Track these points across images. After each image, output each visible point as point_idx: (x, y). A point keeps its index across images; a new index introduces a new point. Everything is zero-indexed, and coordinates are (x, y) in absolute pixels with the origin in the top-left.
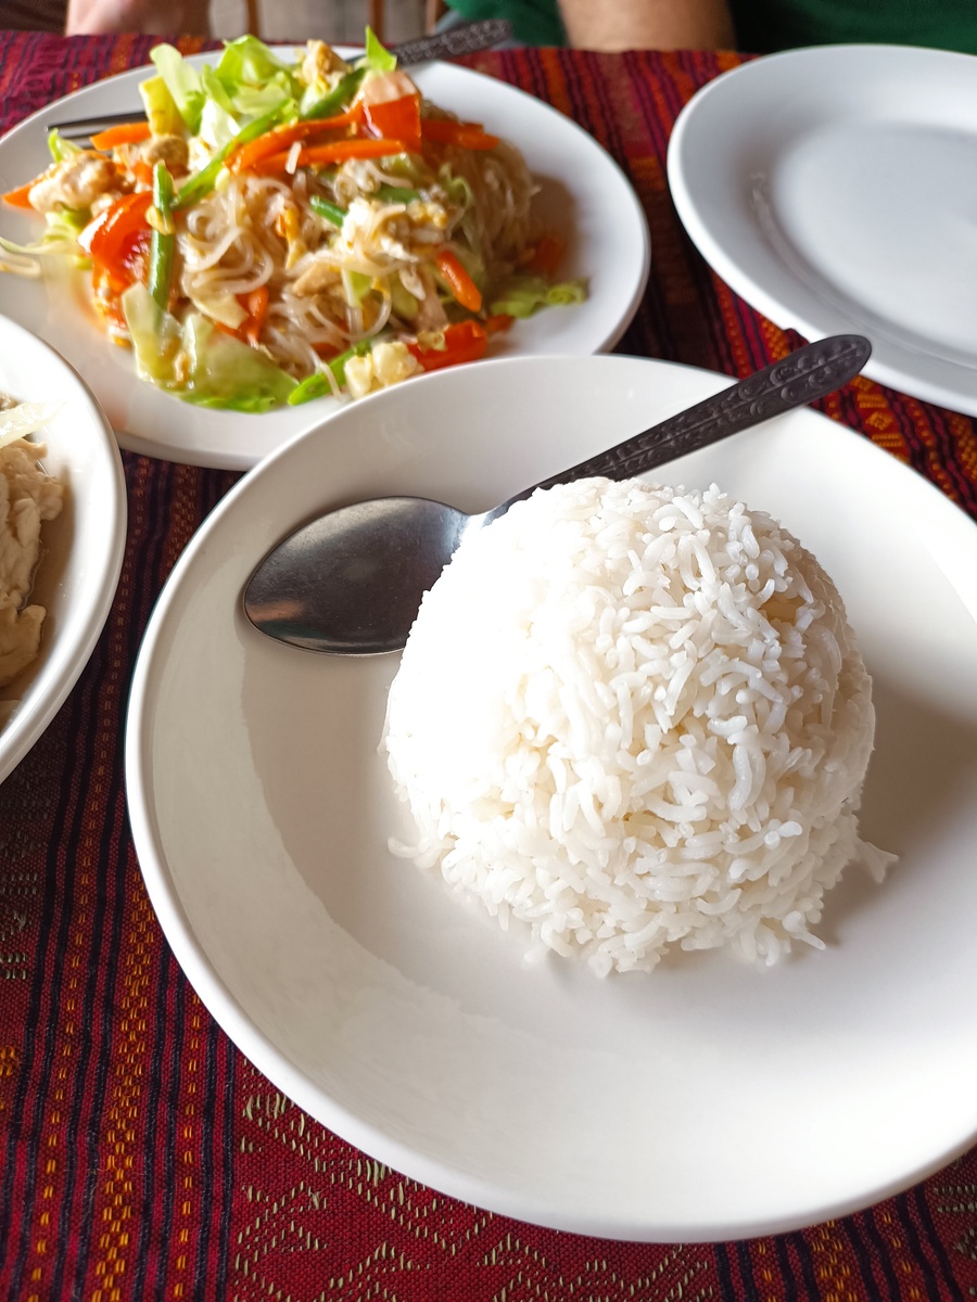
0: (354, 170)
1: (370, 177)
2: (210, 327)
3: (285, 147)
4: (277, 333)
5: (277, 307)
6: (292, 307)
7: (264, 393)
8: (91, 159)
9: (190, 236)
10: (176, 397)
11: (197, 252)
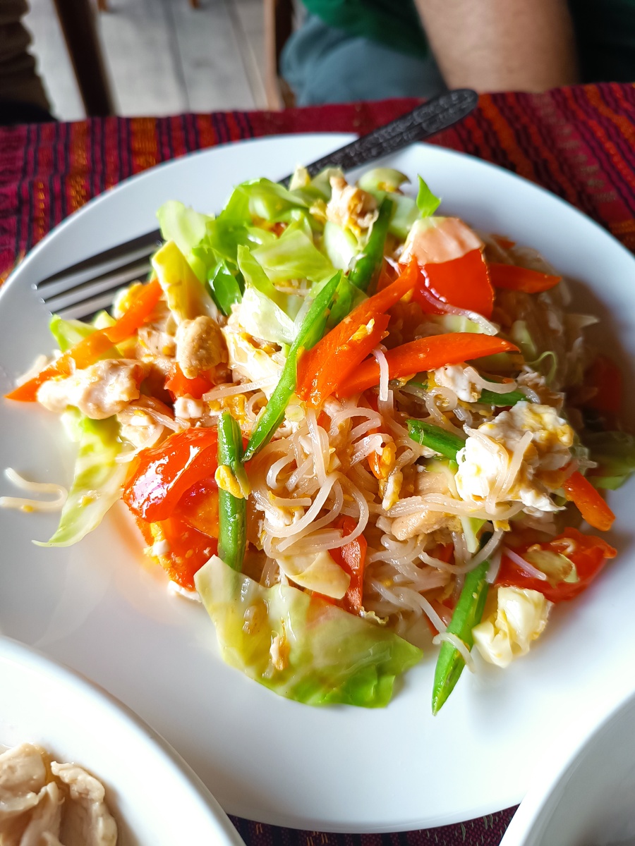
0: (453, 380)
1: (473, 388)
2: (306, 599)
3: (368, 360)
4: (382, 589)
5: (379, 556)
6: (397, 556)
7: (381, 671)
8: (114, 368)
9: (269, 494)
10: (278, 696)
11: (281, 512)
